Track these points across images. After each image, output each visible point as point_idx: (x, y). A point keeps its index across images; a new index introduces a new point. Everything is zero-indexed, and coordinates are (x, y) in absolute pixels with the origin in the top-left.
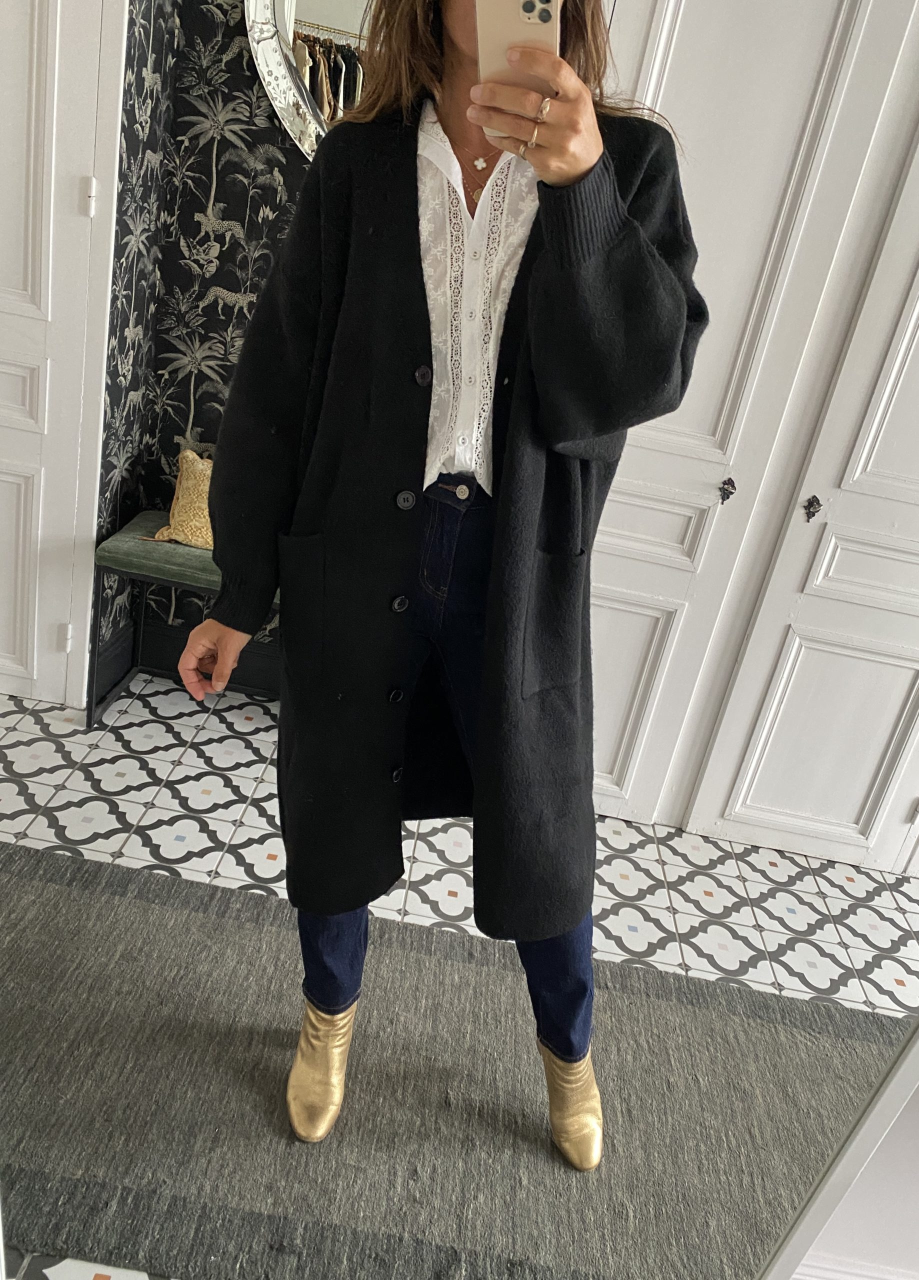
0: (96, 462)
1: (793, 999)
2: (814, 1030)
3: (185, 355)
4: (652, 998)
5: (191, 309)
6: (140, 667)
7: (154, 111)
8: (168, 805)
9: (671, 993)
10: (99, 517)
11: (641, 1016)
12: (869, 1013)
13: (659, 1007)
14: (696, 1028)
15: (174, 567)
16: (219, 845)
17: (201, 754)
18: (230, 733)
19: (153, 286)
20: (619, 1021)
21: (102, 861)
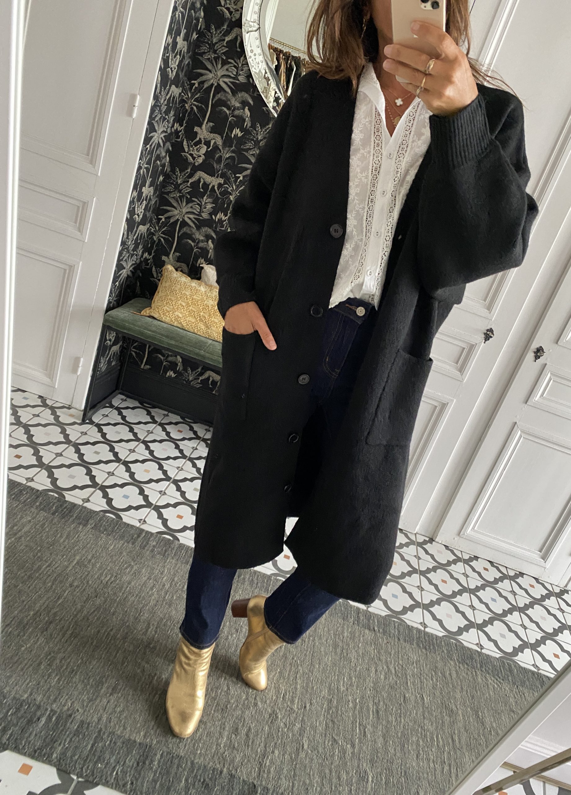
0: (113, 263)
1: (488, 655)
2: (499, 678)
3: (176, 209)
4: (402, 641)
5: (184, 182)
6: (120, 391)
7: (181, 62)
8: (122, 476)
9: (413, 640)
10: (110, 296)
11: (393, 652)
12: (535, 672)
13: (405, 647)
14: (426, 665)
15: (149, 332)
16: (148, 504)
17: (148, 448)
18: (167, 438)
19: (163, 166)
20: (379, 652)
21: (76, 503)
